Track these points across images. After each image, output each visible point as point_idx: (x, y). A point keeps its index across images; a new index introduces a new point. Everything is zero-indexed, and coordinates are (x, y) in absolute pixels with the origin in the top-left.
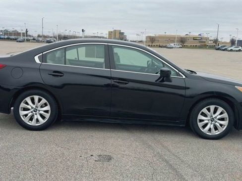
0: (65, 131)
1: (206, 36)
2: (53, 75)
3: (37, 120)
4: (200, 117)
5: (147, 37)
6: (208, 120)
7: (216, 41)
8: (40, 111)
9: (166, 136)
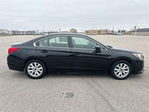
0: (50, 78)
1: (108, 29)
2: (43, 52)
3: (37, 74)
4: (116, 69)
5: (85, 31)
6: (120, 71)
7: (112, 31)
8: (37, 70)
9: (99, 79)
